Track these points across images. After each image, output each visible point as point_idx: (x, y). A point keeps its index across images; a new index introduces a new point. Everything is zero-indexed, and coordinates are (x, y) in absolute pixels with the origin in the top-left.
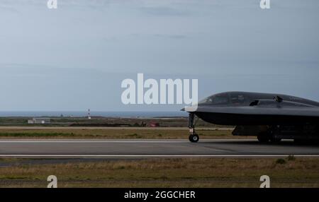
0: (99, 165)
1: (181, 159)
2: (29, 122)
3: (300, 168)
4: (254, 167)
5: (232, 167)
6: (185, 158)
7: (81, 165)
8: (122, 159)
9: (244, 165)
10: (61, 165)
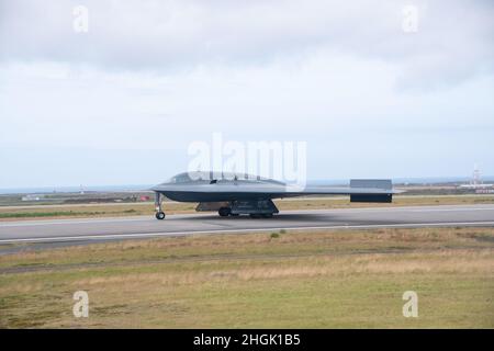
0: (110, 246)
1: (184, 236)
2: (24, 199)
3: (292, 241)
4: (251, 242)
5: (233, 243)
6: (189, 235)
7: (92, 247)
8: (131, 239)
9: (242, 241)
10: (73, 247)
